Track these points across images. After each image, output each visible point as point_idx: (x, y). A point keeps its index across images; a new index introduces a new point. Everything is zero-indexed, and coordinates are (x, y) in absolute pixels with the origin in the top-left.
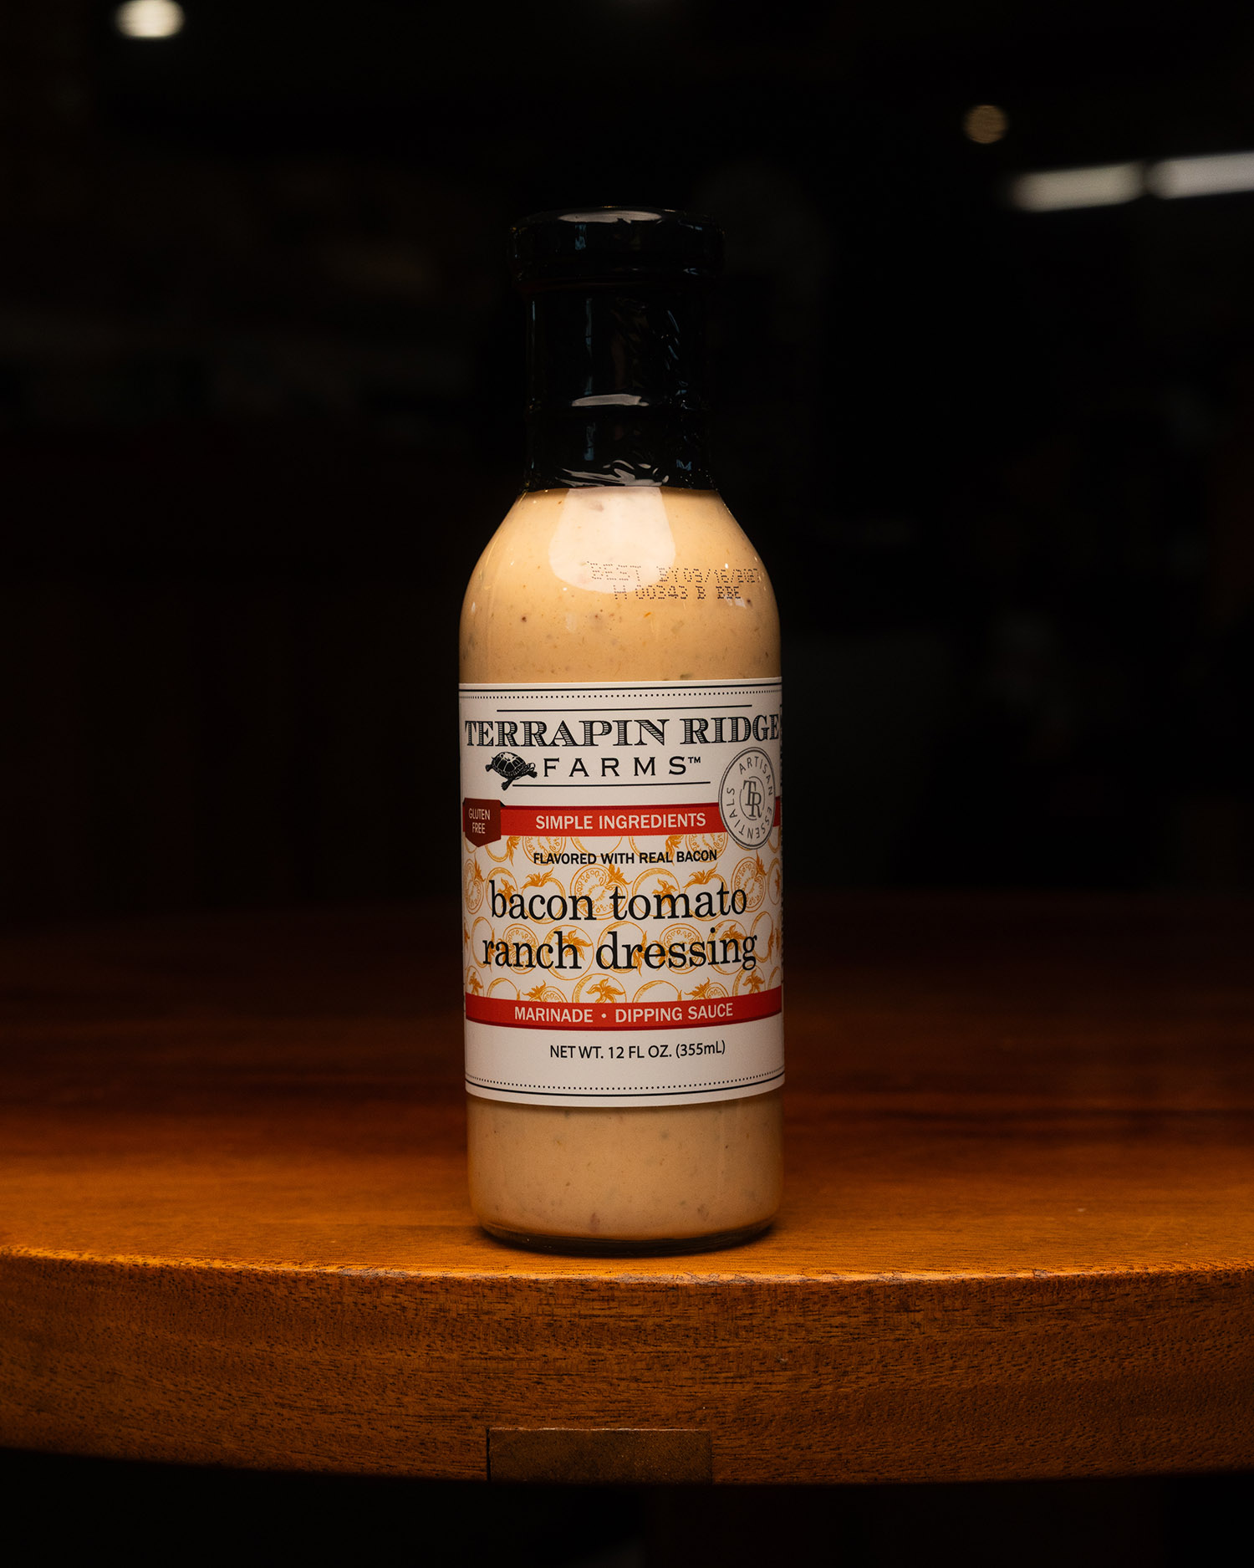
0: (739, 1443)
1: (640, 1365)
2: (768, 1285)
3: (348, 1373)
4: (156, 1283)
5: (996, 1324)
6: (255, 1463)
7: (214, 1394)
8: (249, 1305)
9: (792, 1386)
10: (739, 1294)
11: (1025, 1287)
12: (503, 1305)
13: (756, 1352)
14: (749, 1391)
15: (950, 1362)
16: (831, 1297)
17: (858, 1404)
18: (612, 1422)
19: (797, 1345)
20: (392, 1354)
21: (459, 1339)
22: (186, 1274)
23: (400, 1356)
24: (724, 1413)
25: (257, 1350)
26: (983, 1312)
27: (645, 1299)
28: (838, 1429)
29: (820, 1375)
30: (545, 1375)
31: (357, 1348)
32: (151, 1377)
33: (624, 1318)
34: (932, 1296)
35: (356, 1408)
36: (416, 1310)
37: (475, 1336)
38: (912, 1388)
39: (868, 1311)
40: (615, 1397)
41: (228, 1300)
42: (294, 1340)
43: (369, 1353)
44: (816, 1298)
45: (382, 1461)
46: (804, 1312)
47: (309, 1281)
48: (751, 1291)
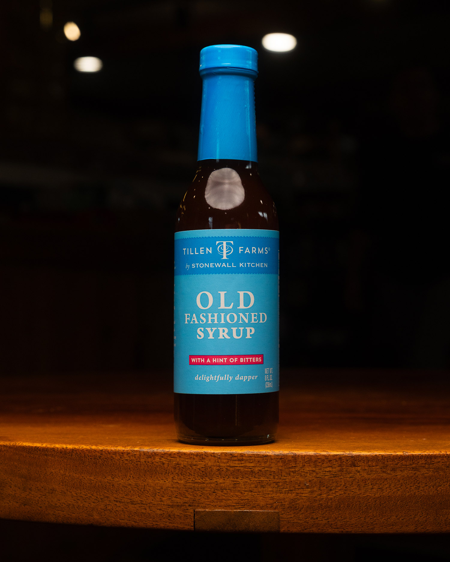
0: (290, 516)
1: (252, 486)
2: (302, 455)
3: (142, 488)
4: (71, 455)
5: (389, 472)
6: (106, 524)
7: (91, 497)
8: (105, 463)
9: (310, 495)
10: (290, 458)
11: (400, 458)
12: (201, 462)
13: (297, 481)
14: (294, 496)
15: (371, 486)
16: (326, 460)
17: (336, 502)
18: (241, 508)
19: (312, 479)
20: (159, 481)
21: (184, 475)
22: (82, 451)
23: (161, 482)
24: (284, 504)
25: (108, 480)
26: (384, 467)
27: (255, 460)
28: (328, 512)
29: (321, 490)
30: (217, 489)
31: (146, 479)
32: (67, 491)
33: (247, 468)
34: (364, 460)
35: (144, 502)
36: (168, 464)
37: (190, 474)
38: (356, 496)
39: (340, 466)
40: (243, 498)
41: (97, 461)
42: (122, 476)
43: (150, 481)
44: (320, 461)
45: (154, 523)
46: (315, 466)
47: (128, 453)
48: (295, 457)
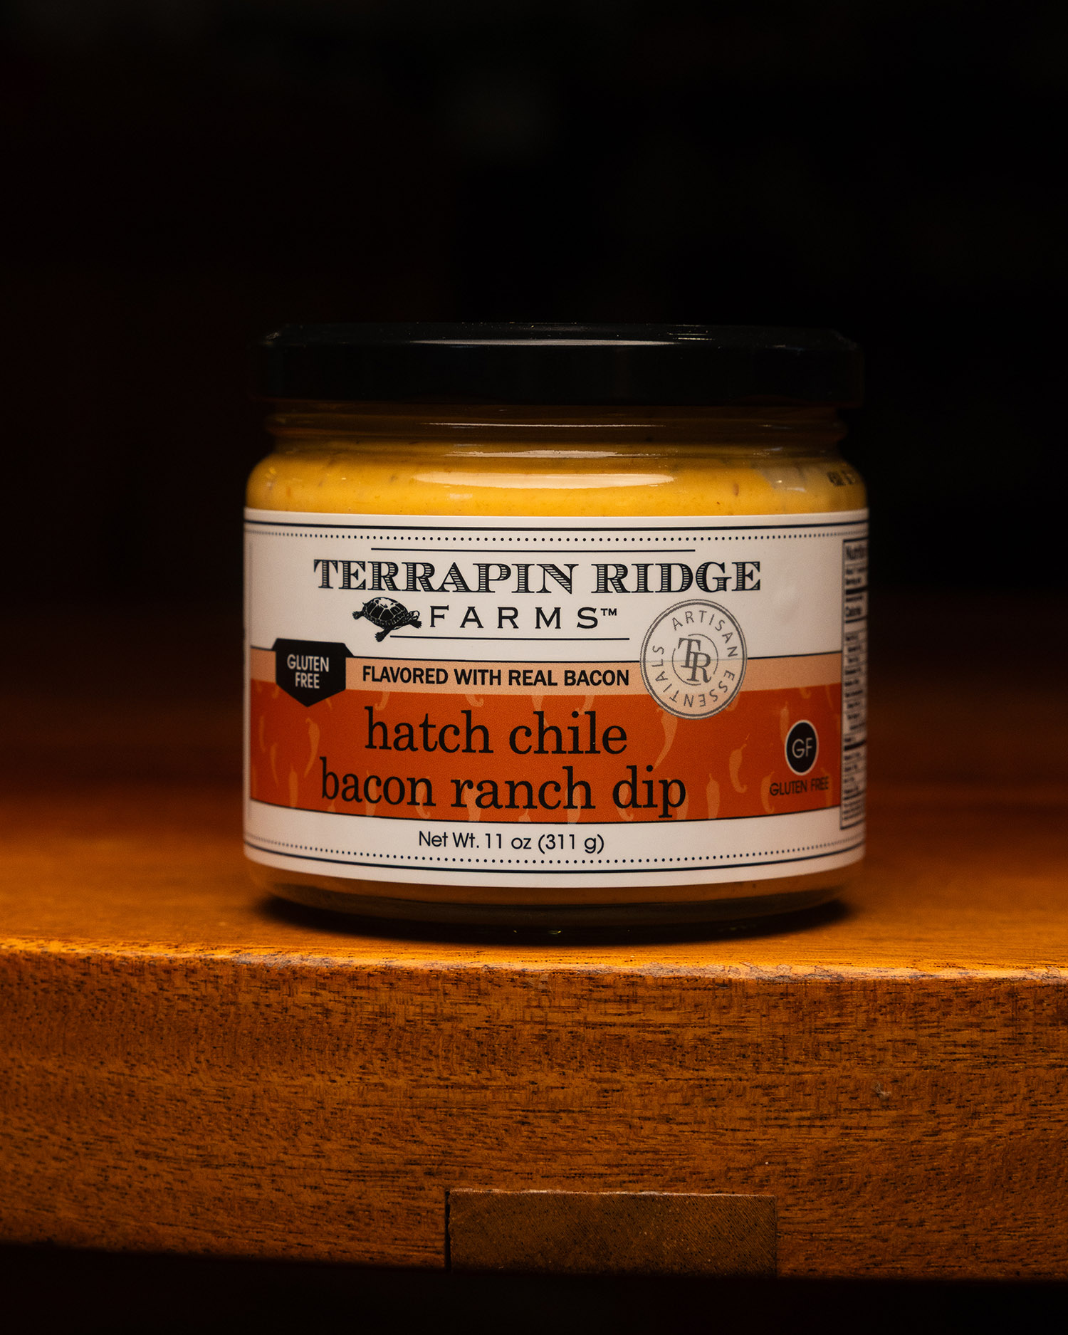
0: (817, 1215)
1: (674, 1098)
2: (864, 982)
3: (243, 1106)
6: (104, 1241)
7: (46, 1138)
8: (101, 1007)
9: (895, 1133)
10: (821, 994)
12: (474, 1007)
13: (844, 1081)
16: (956, 1001)
17: (993, 1161)
18: (630, 1182)
19: (905, 1072)
20: (310, 1079)
21: (408, 1058)
22: (8, 960)
23: (319, 1082)
24: (796, 1171)
25: (110, 1072)
27: (682, 1000)
28: (963, 1197)
29: (938, 1117)
30: (534, 1111)
31: (258, 1069)
33: (651, 1029)
35: (254, 1159)
36: (345, 1014)
37: (430, 1052)
39: (1010, 1023)
40: (635, 1145)
41: (70, 999)
42: (165, 1058)
43: (274, 1078)
44: (933, 1002)
45: (290, 1238)
46: (916, 1023)
47: (189, 971)
48: (839, 990)
